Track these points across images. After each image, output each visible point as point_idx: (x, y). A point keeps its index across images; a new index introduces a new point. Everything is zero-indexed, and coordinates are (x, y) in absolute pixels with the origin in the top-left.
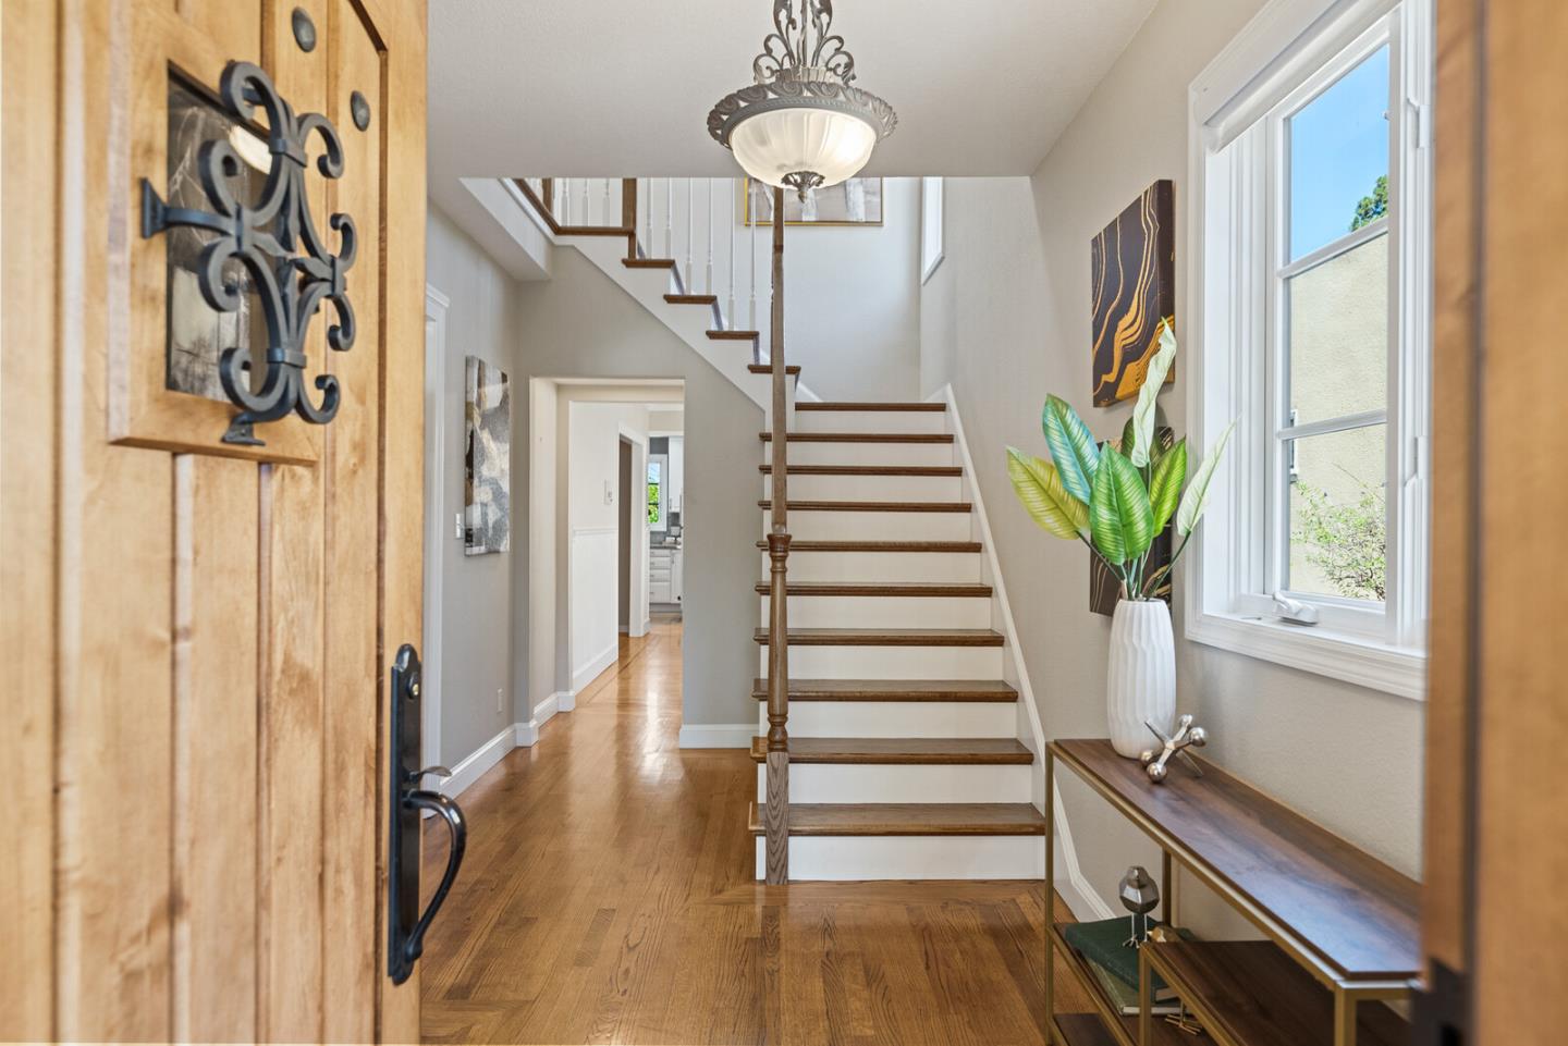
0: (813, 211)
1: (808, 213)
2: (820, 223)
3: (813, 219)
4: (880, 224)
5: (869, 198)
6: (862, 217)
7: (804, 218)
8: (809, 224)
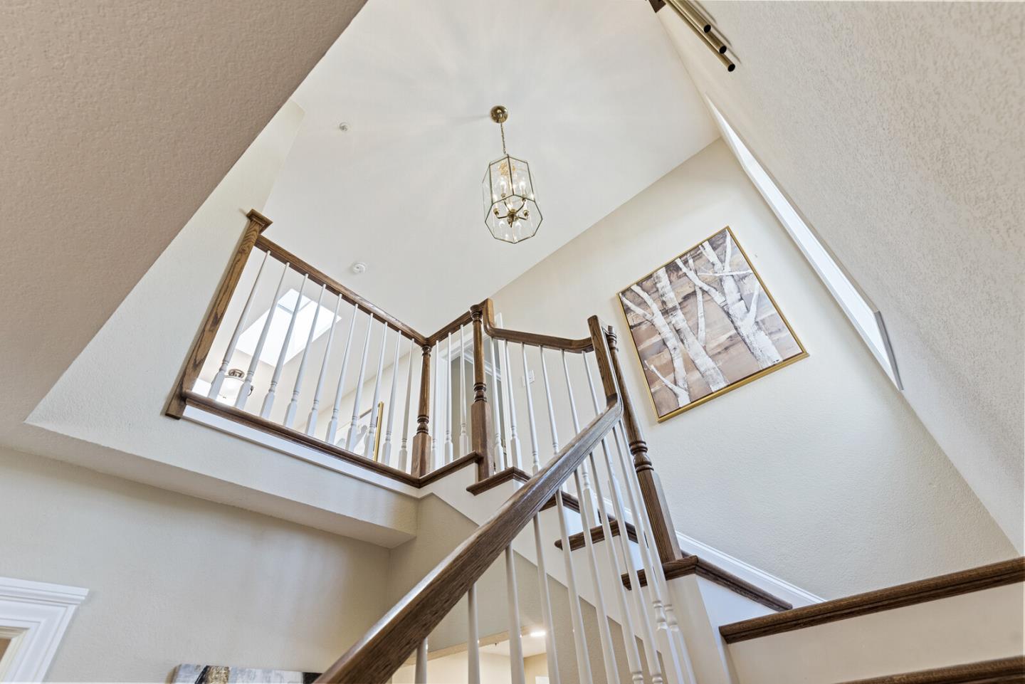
0: (721, 378)
1: (715, 382)
2: (734, 385)
3: (723, 385)
4: (803, 354)
5: (776, 337)
6: (778, 358)
7: (714, 389)
8: (721, 393)
